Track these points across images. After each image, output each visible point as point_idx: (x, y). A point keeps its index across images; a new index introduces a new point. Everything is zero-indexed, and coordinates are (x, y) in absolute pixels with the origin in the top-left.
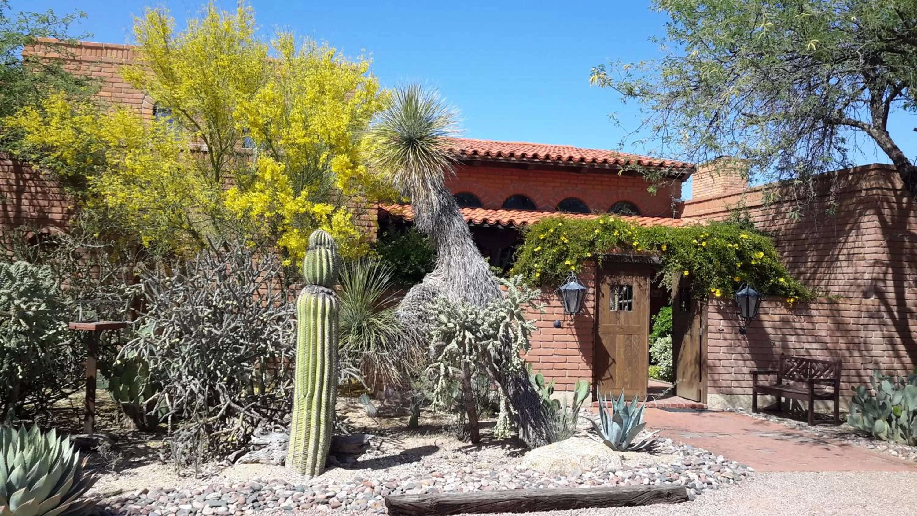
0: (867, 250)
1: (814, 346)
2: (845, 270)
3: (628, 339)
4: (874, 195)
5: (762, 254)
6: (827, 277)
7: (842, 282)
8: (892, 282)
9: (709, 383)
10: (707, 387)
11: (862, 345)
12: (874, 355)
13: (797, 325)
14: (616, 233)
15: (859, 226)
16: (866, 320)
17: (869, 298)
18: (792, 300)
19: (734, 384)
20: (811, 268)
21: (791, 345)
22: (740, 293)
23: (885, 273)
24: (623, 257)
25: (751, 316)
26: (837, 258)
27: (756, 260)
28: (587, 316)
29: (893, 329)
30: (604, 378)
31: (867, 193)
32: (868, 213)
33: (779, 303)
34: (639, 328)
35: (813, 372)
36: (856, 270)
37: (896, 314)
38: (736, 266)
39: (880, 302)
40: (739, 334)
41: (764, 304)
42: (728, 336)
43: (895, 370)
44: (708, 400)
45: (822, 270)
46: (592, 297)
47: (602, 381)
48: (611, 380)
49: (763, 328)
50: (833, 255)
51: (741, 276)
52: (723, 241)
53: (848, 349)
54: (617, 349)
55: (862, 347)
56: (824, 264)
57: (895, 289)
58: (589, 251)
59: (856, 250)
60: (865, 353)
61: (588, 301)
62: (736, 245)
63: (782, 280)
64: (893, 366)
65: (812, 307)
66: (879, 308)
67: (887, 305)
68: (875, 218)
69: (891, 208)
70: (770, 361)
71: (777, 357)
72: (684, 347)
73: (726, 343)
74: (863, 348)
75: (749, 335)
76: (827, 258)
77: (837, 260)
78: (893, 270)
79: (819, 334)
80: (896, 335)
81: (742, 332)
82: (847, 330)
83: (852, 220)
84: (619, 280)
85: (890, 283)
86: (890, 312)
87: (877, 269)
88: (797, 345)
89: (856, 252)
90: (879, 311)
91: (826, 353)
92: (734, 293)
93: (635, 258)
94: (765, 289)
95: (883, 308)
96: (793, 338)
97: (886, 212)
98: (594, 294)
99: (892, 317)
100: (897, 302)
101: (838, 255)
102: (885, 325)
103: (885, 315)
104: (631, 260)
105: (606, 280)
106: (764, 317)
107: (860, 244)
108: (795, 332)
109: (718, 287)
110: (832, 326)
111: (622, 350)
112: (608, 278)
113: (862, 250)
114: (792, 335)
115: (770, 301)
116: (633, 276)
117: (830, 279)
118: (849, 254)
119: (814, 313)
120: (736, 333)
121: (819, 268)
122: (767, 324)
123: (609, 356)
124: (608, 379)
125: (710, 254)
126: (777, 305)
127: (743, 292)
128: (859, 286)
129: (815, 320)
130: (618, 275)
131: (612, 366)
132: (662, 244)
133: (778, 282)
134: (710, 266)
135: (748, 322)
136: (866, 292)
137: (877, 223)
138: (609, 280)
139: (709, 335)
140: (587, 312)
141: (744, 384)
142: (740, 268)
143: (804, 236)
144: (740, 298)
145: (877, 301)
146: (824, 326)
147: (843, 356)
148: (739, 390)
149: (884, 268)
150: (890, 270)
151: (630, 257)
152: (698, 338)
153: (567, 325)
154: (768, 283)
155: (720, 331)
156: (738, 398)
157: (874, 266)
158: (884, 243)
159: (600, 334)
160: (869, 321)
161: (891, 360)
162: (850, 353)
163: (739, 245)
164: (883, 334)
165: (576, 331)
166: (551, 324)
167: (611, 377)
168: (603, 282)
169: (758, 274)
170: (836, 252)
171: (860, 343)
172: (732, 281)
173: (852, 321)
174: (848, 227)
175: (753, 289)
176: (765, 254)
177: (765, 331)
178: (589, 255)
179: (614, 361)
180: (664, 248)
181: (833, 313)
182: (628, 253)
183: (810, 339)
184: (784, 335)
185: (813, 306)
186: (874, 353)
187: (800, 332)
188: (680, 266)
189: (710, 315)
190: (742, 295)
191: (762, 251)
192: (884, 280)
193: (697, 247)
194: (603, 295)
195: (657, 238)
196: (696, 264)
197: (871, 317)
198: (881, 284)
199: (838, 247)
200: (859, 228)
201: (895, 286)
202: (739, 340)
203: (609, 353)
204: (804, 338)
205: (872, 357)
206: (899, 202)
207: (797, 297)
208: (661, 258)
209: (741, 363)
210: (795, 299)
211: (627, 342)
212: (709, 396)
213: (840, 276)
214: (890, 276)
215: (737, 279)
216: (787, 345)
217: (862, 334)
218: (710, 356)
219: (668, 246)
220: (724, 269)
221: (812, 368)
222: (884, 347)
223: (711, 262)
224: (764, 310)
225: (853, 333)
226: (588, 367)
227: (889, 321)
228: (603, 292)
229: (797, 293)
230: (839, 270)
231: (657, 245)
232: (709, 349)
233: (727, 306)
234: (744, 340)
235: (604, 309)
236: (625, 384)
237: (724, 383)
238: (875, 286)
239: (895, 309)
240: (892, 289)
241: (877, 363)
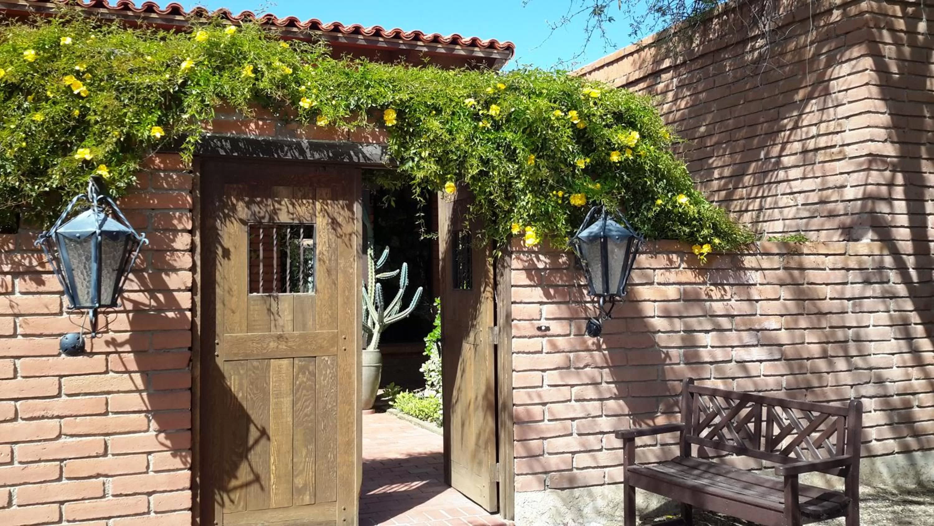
0: (848, 137)
1: (757, 353)
2: (797, 186)
3: (302, 370)
4: (862, 13)
5: (636, 135)
6: (756, 204)
7: (790, 213)
8: (903, 203)
9: (519, 466)
10: (512, 477)
11: (851, 344)
12: (874, 364)
13: (718, 307)
14: (247, 71)
15: (827, 88)
16: (856, 290)
17: (857, 240)
18: (706, 249)
19: (582, 460)
20: (719, 190)
21: (705, 355)
22: (585, 234)
23: (891, 185)
24: (278, 146)
25: (613, 289)
26: (778, 163)
27: (622, 149)
28: (171, 314)
29: (909, 305)
30: (234, 483)
31: (844, 14)
32: (847, 55)
33: (674, 257)
34: (335, 337)
35: (776, 431)
36: (823, 183)
37: (913, 273)
38: (574, 166)
39: (881, 249)
40: (587, 337)
41: (643, 259)
42: (562, 342)
43: (914, 394)
44: (517, 509)
45: (744, 192)
46: (186, 260)
47: (228, 491)
48: (255, 488)
49: (641, 318)
50: (767, 158)
51: (588, 194)
52: (543, 103)
53: (825, 356)
54: (272, 400)
55: (853, 350)
56: (747, 180)
57: (910, 220)
58: (159, 123)
59: (822, 142)
60: (858, 361)
61: (175, 270)
62: (573, 114)
63: (682, 199)
64: (911, 386)
65: (747, 264)
66: (882, 261)
67: (896, 253)
68: (868, 62)
69: (897, 43)
70: (659, 398)
71: (679, 387)
72: (463, 371)
73: (558, 359)
74: (853, 352)
75: (608, 337)
76: (753, 167)
77: (778, 166)
78: (905, 178)
79: (766, 325)
80: (915, 317)
81: (594, 331)
82: (821, 314)
83: (810, 79)
84: (275, 212)
85: (901, 206)
86: (901, 268)
87: (875, 177)
88: (720, 355)
89: (822, 145)
90: (881, 268)
91: (781, 367)
92: (572, 234)
93: (314, 147)
94: (643, 223)
95: (888, 261)
96: (708, 339)
97: (889, 51)
98: (192, 250)
99: (906, 280)
100: (915, 247)
101: (780, 156)
102: (894, 297)
103: (893, 276)
104: (302, 151)
105: (234, 208)
106: (645, 292)
107: (832, 127)
108: (714, 323)
109: (532, 220)
110: (792, 306)
111: (287, 402)
112: (240, 206)
113: (837, 139)
114: (707, 332)
115: (654, 253)
116: (314, 198)
117: (761, 209)
118: (805, 152)
119: (755, 277)
120: (579, 334)
121: (736, 188)
122: (649, 309)
123: (248, 420)
124: (247, 485)
125: (510, 136)
126: (671, 261)
127: (595, 228)
128: (831, 215)
129: (755, 294)
130: (272, 195)
131: (258, 448)
132: (384, 107)
133: (674, 206)
134: (511, 168)
135: (609, 305)
136: (851, 228)
137: (870, 76)
138: (242, 211)
139: (516, 344)
140: (173, 304)
141: (604, 458)
142: (585, 171)
143: (703, 129)
144: (585, 246)
145: (876, 248)
146: (775, 307)
147: (817, 373)
148: (594, 475)
149: (888, 173)
150: (900, 178)
151: (299, 146)
152: (489, 353)
153: (107, 343)
154: (649, 209)
155: (543, 331)
156: (590, 495)
157: (869, 169)
158: (885, 119)
159: (219, 361)
160: (864, 290)
161: (907, 374)
162: (831, 364)
163: (581, 115)
164: (891, 317)
165: (138, 362)
166: (54, 344)
167: (257, 479)
168: (227, 216)
169: (626, 186)
170: (776, 150)
171: (847, 341)
172: (565, 204)
173: (828, 291)
174: (800, 95)
175: (618, 220)
176: (643, 137)
177: (646, 325)
178: (158, 132)
179: (264, 433)
180: (391, 118)
181: (791, 276)
182: (293, 134)
183: (747, 337)
184: (689, 331)
185: (749, 261)
186: (874, 361)
187: (725, 323)
188: (434, 167)
189: (517, 294)
190: (593, 238)
191: (634, 128)
192: (889, 200)
193: (476, 117)
194: (227, 253)
195: (371, 91)
196: (475, 162)
197: (867, 282)
198: (883, 208)
199: (779, 140)
200: (827, 93)
201: (911, 213)
202: (588, 350)
203: (250, 412)
204: (733, 337)
205: (871, 369)
206: (912, 32)
207: (717, 241)
208: (384, 149)
209: (593, 407)
210: (713, 246)
211: (302, 378)
212: (519, 498)
213: (784, 201)
214: (899, 192)
215: (577, 200)
216: (697, 355)
217: (851, 320)
218: (519, 397)
219: (400, 115)
220: (545, 172)
221: (772, 419)
222: (893, 345)
223: (512, 156)
224: (646, 276)
225: (835, 320)
226: (177, 463)
227: (902, 290)
228: (227, 243)
229: (717, 232)
230: (783, 188)
231: (370, 112)
232: (517, 380)
233: (555, 269)
234: (599, 349)
235: (230, 291)
236: (295, 491)
237: (554, 462)
238: (873, 212)
239: (910, 261)
240: (903, 220)
241: (880, 382)
